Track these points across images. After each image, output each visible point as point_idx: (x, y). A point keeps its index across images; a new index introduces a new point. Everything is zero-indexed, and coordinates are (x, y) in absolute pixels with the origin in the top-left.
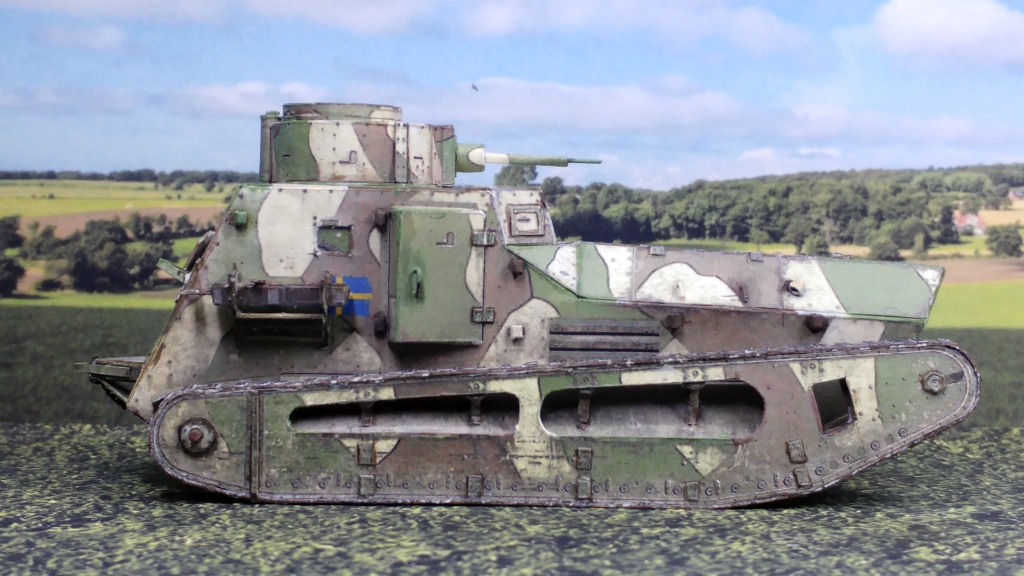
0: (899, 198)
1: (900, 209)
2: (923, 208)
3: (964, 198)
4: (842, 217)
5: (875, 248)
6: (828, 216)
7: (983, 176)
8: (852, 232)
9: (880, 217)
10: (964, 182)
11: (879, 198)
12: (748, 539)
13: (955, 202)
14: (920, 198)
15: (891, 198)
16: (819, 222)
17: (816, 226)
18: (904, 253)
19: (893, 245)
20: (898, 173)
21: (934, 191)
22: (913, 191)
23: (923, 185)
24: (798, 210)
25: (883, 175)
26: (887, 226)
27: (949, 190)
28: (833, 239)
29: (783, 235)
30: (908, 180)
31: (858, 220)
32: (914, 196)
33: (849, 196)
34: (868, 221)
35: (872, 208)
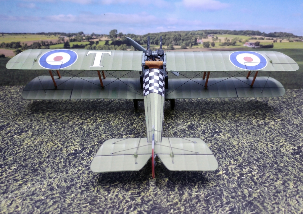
0: (187, 36)
1: (187, 39)
2: (191, 38)
3: (199, 36)
4: (176, 40)
5: (182, 46)
6: (173, 40)
8: (178, 43)
9: (183, 40)
10: (199, 33)
11: (183, 37)
13: (197, 37)
14: (191, 37)
15: (185, 37)
17: (171, 42)
18: (187, 47)
19: (185, 46)
21: (193, 35)
22: (189, 35)
23: (191, 34)
25: (184, 32)
26: (184, 42)
27: (196, 35)
28: (174, 45)
29: (165, 44)
30: (189, 33)
31: (179, 41)
33: (177, 36)
34: (181, 41)
35: (182, 38)
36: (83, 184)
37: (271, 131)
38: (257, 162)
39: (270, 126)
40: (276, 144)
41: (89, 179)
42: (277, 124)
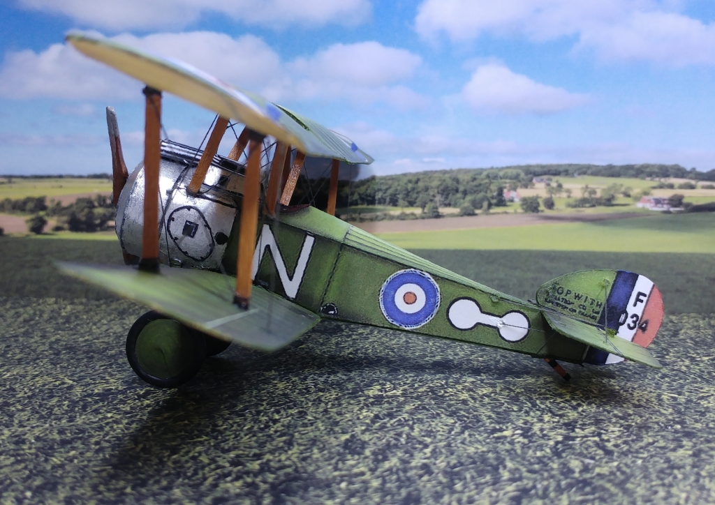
1: (475, 189)
2: (488, 188)
3: (509, 183)
4: (445, 193)
5: (462, 209)
6: (438, 193)
7: (520, 171)
8: (451, 201)
9: (465, 193)
10: (509, 174)
11: (465, 183)
13: (504, 185)
14: (486, 183)
15: (471, 183)
16: (434, 196)
17: (432, 198)
18: (477, 211)
19: (472, 208)
20: (475, 170)
21: (493, 179)
22: (482, 179)
23: (488, 176)
24: (422, 190)
25: (467, 171)
26: (469, 198)
27: (501, 178)
28: (440, 205)
29: (415, 203)
31: (453, 195)
32: (482, 182)
33: (449, 182)
34: (459, 195)
35: (461, 188)
36: (107, 438)
37: (676, 375)
38: (621, 419)
39: (676, 368)
40: (687, 394)
41: (126, 431)
42: (697, 365)
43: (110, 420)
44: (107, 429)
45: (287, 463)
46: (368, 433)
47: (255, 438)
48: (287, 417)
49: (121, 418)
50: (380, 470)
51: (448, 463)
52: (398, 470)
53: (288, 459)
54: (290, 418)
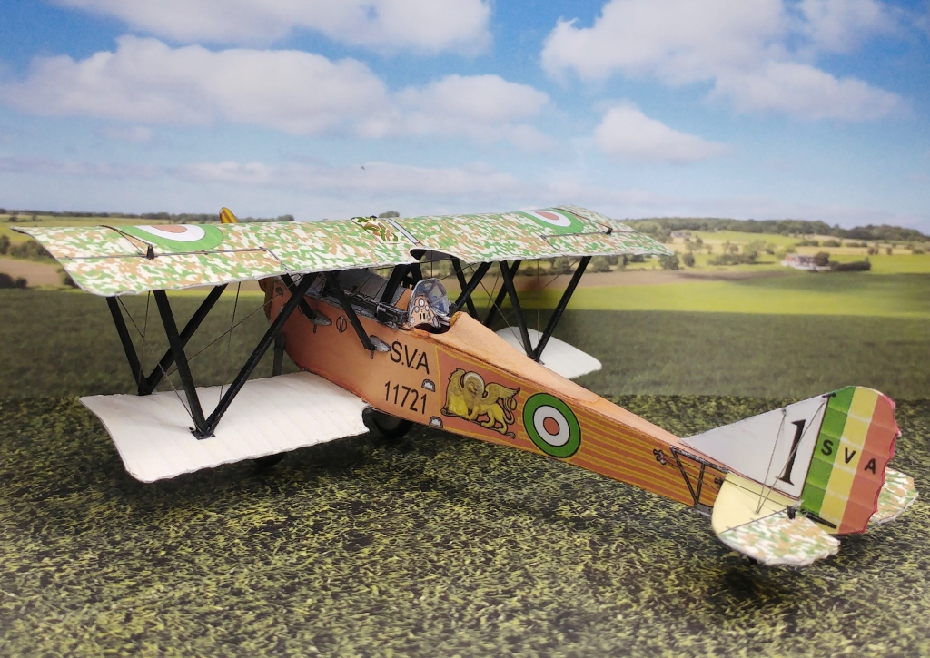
12: (466, 500)
43: (311, 560)
44: (317, 570)
45: (545, 598)
46: (599, 562)
47: (487, 574)
48: (500, 548)
49: (321, 557)
50: (642, 601)
51: (702, 588)
52: (660, 599)
53: (542, 594)
54: (504, 549)
